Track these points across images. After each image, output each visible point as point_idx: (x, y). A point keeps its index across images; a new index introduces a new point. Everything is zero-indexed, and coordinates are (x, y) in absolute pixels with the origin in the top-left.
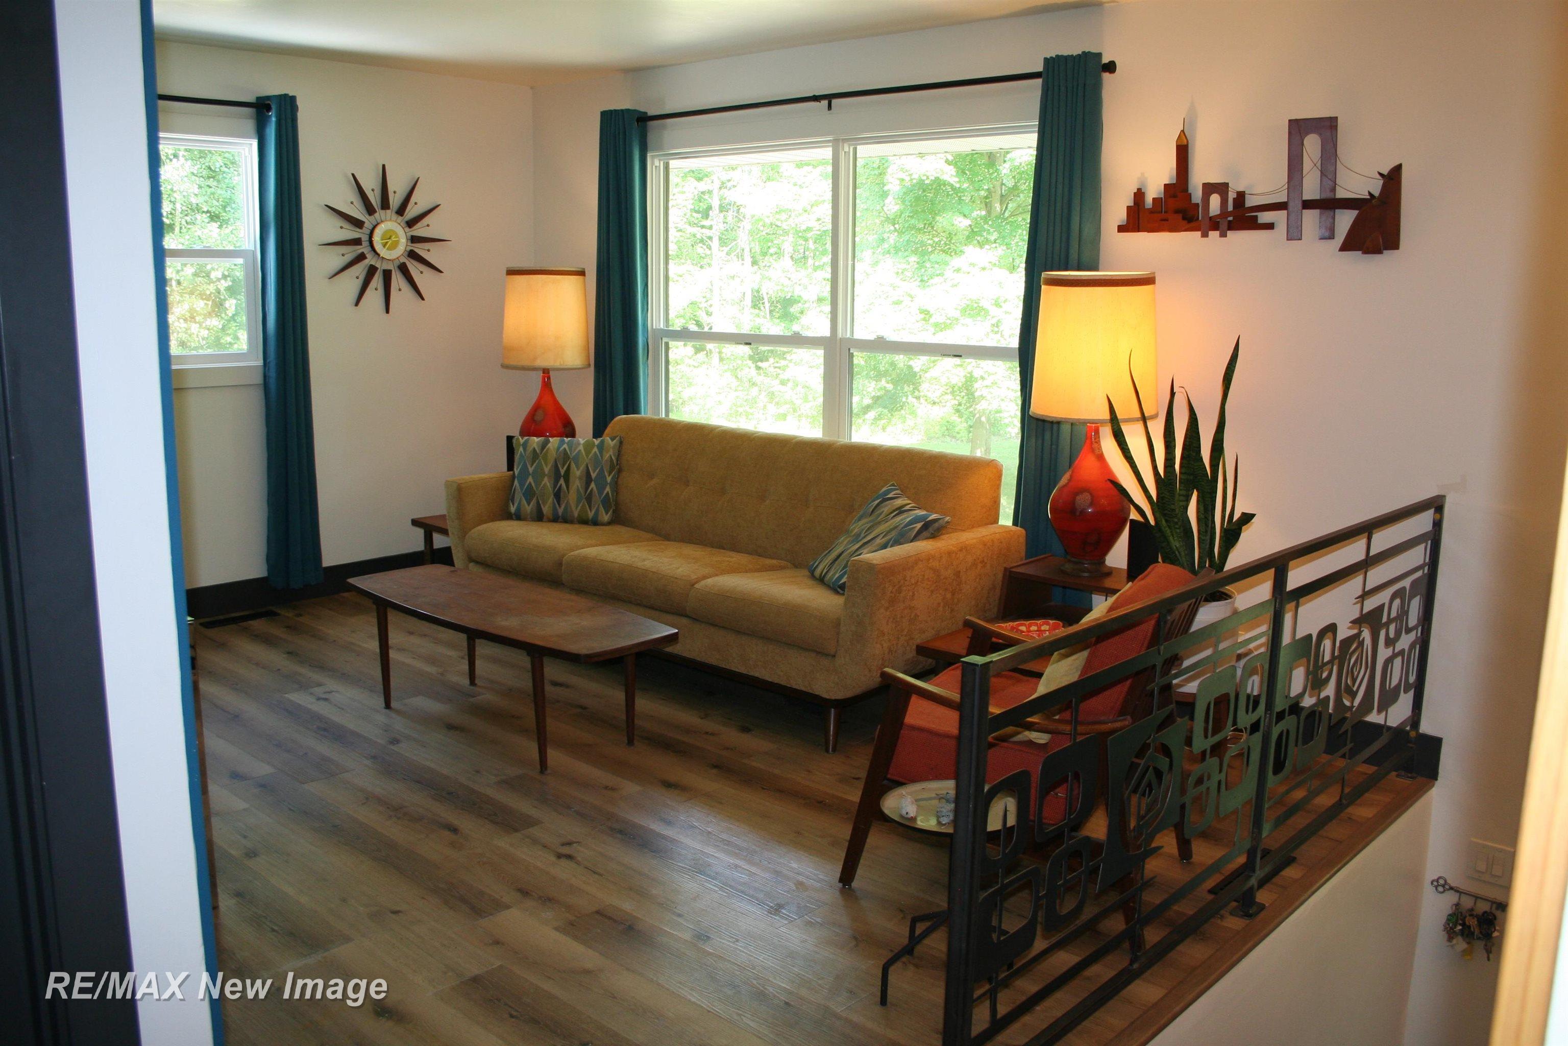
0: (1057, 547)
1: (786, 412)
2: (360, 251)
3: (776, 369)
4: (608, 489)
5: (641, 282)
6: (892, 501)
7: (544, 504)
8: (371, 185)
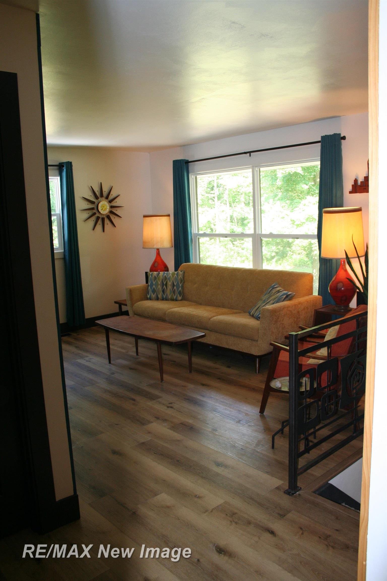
0: (333, 302)
1: (244, 260)
2: (94, 212)
3: (240, 244)
4: (180, 288)
5: (189, 218)
6: (276, 289)
7: (159, 295)
8: (97, 189)
